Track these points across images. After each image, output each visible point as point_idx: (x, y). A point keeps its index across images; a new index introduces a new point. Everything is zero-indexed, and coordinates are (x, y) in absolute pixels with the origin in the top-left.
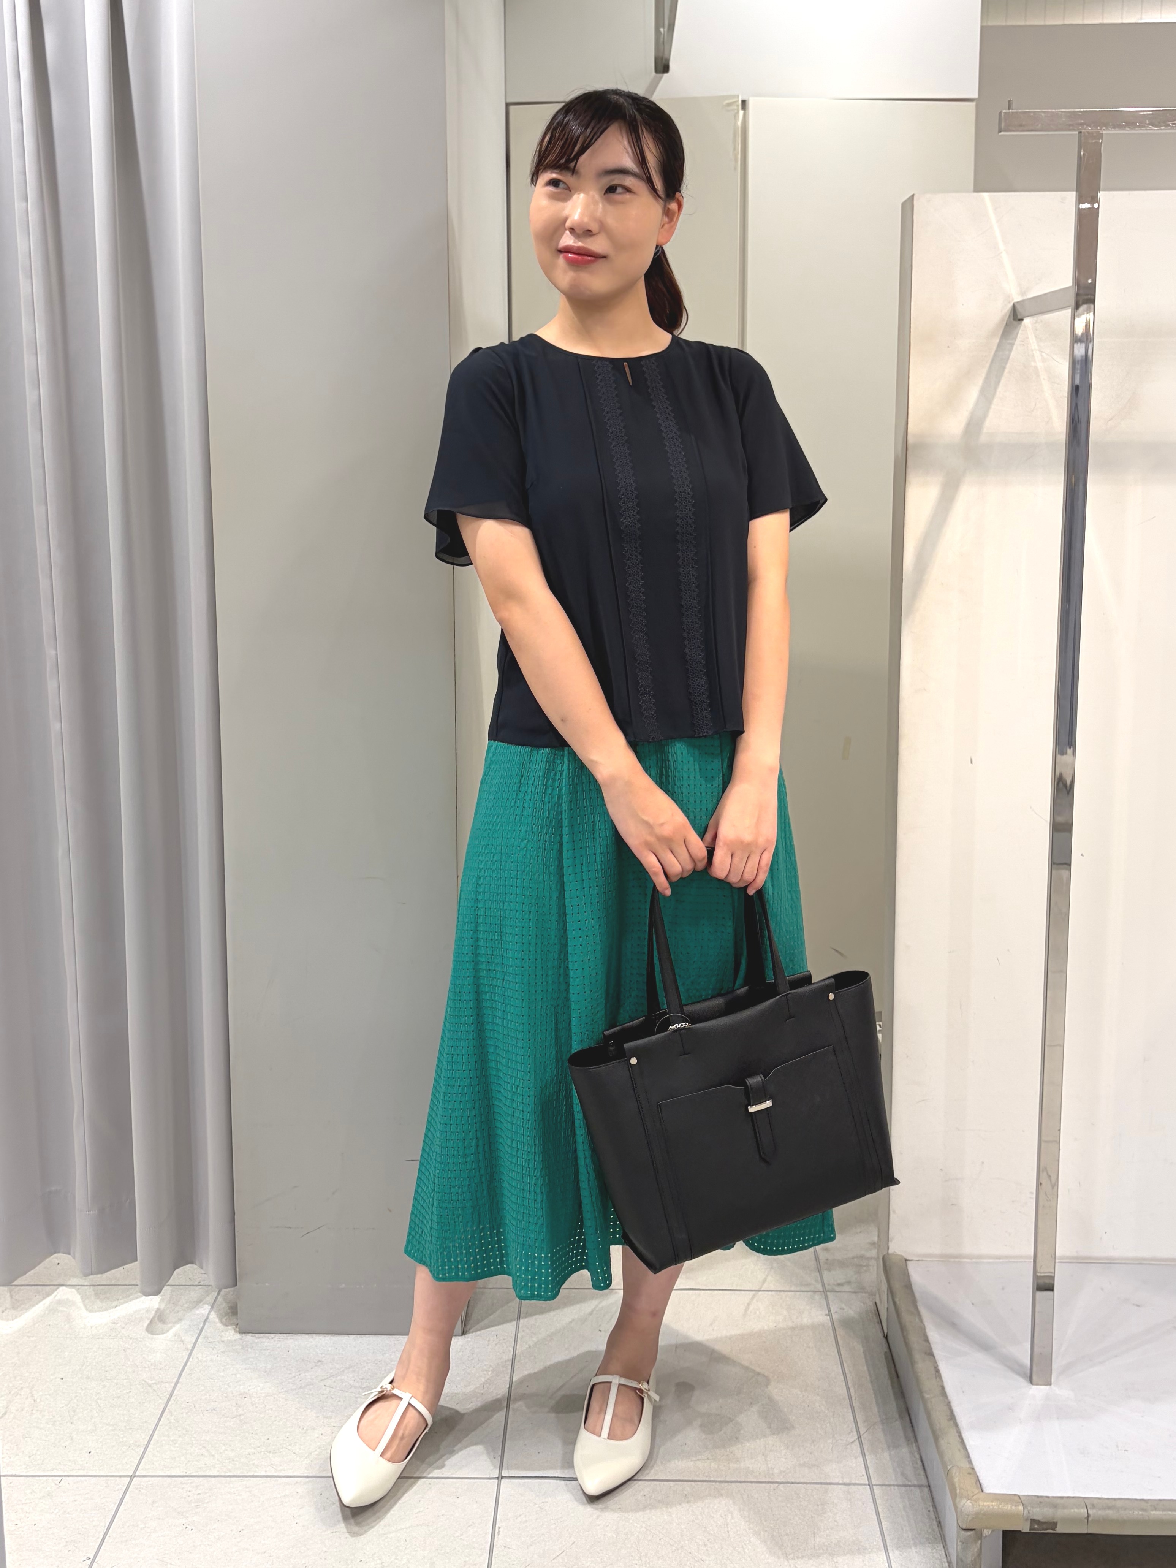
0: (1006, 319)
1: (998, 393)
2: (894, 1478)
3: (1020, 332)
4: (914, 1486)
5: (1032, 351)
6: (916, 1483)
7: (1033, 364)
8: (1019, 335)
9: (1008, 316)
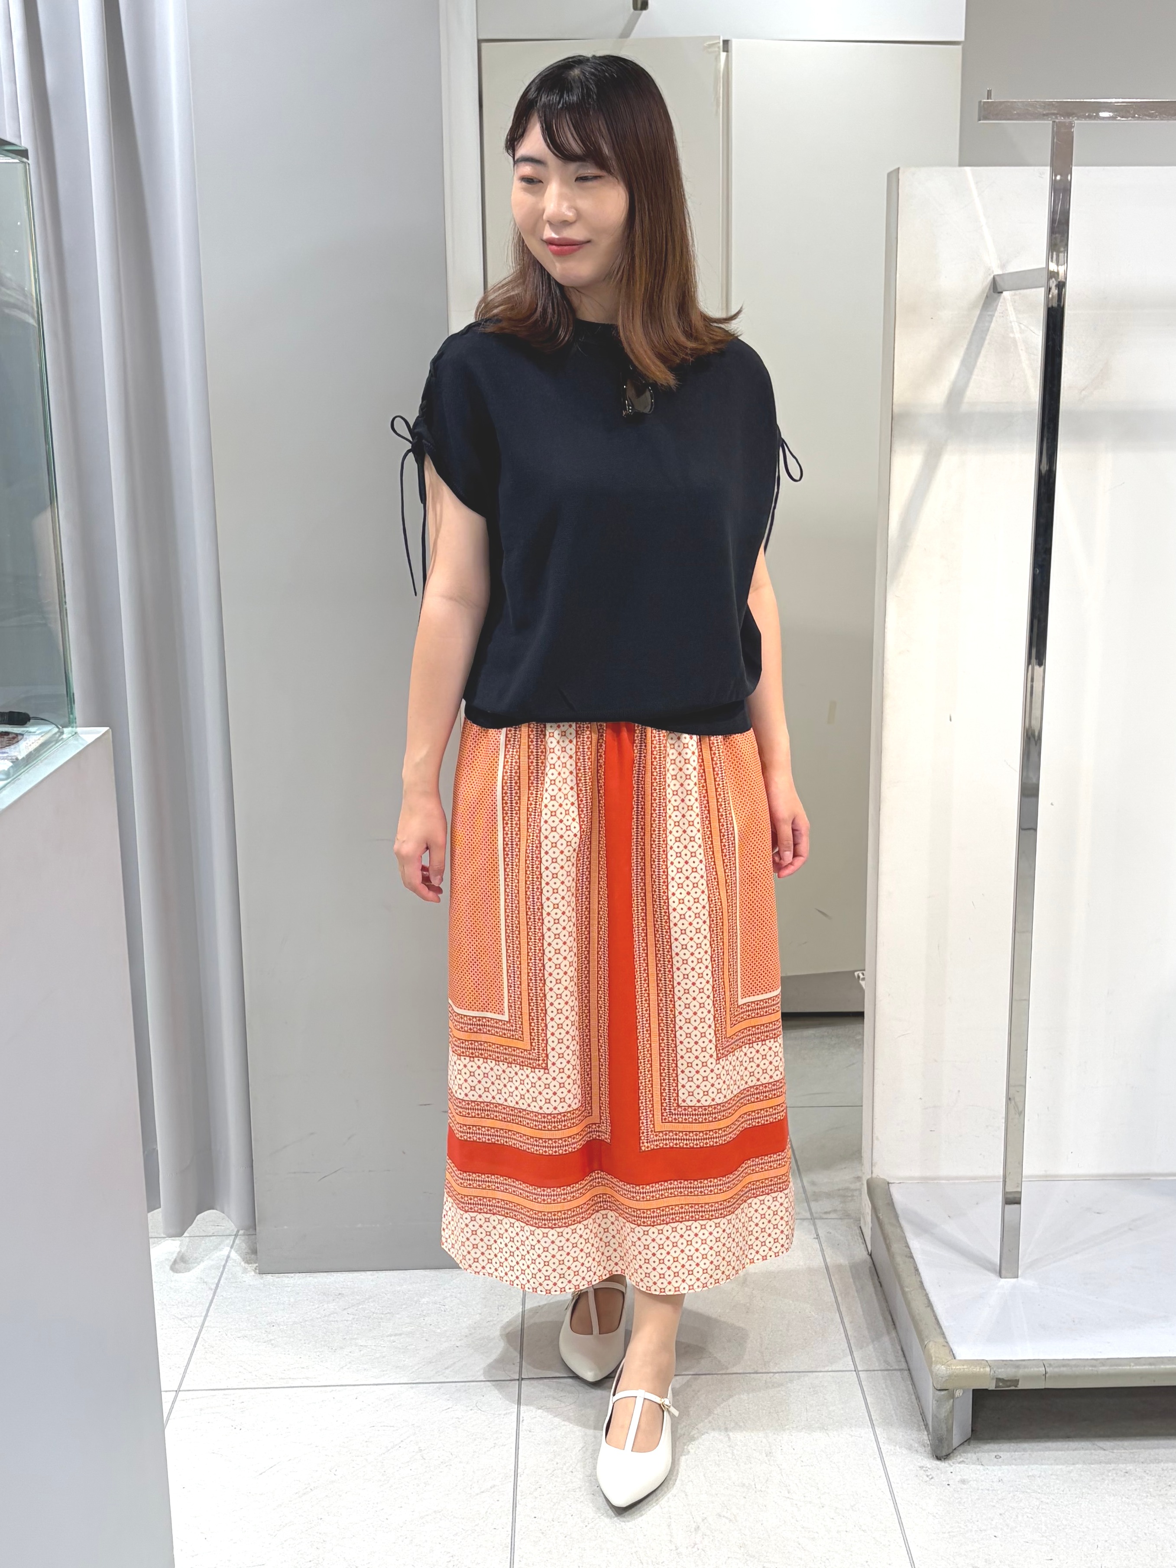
0: (987, 291)
1: (978, 364)
2: (877, 1365)
3: (1000, 304)
4: (895, 1370)
5: (1011, 322)
6: (897, 1367)
7: (1011, 335)
8: (999, 307)
9: (988, 288)
